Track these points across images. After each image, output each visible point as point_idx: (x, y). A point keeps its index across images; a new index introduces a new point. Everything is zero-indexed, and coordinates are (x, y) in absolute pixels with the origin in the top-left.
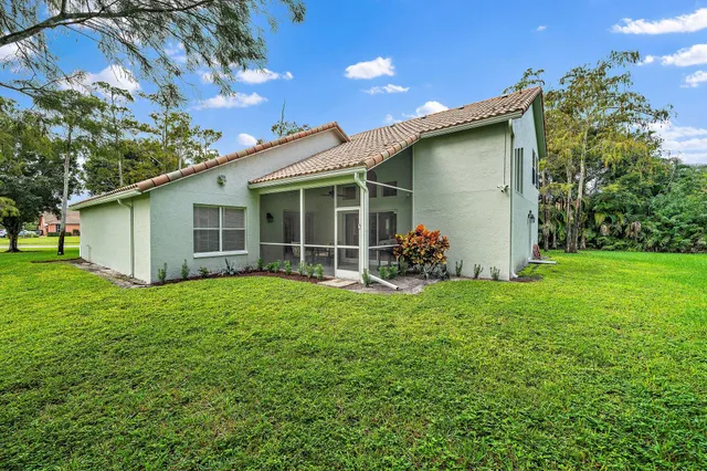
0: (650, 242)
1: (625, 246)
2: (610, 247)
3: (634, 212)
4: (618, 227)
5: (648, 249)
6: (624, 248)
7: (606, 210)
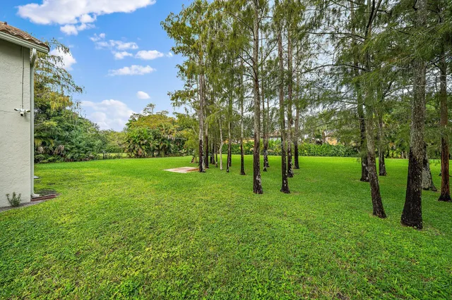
0: (69, 156)
1: (54, 160)
2: (45, 161)
3: (59, 140)
4: (51, 148)
5: (68, 160)
6: (53, 161)
7: (42, 137)
